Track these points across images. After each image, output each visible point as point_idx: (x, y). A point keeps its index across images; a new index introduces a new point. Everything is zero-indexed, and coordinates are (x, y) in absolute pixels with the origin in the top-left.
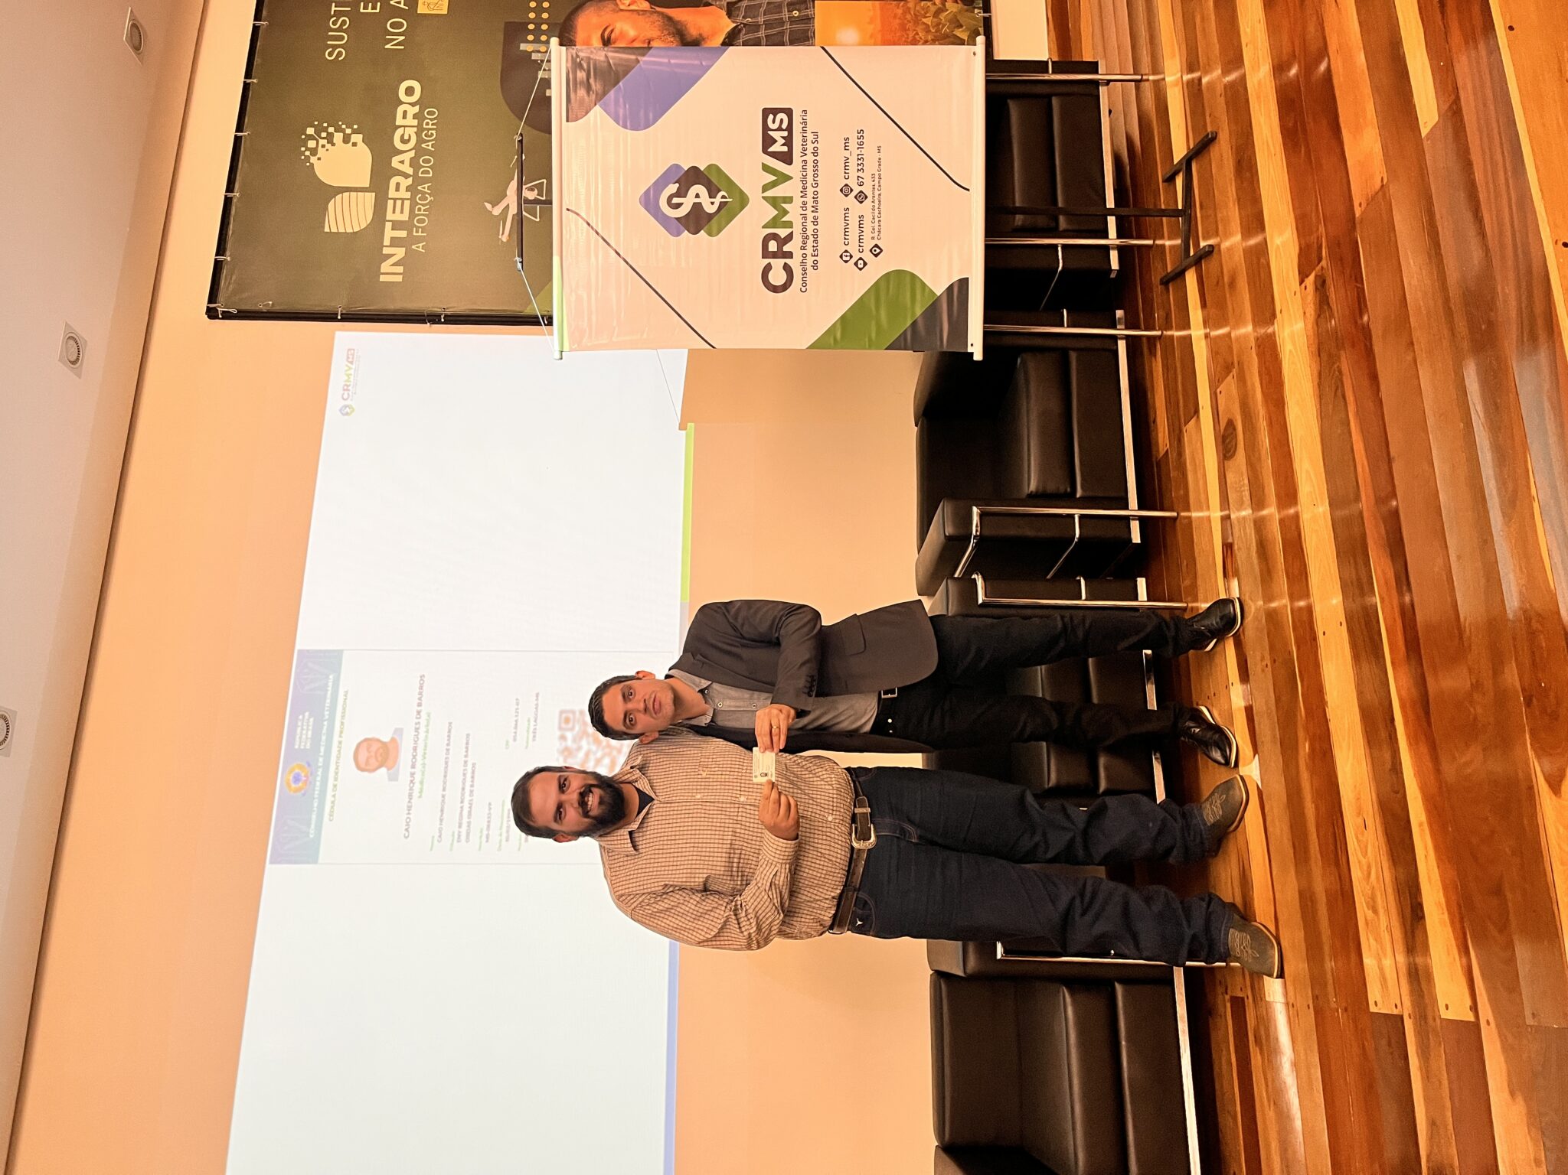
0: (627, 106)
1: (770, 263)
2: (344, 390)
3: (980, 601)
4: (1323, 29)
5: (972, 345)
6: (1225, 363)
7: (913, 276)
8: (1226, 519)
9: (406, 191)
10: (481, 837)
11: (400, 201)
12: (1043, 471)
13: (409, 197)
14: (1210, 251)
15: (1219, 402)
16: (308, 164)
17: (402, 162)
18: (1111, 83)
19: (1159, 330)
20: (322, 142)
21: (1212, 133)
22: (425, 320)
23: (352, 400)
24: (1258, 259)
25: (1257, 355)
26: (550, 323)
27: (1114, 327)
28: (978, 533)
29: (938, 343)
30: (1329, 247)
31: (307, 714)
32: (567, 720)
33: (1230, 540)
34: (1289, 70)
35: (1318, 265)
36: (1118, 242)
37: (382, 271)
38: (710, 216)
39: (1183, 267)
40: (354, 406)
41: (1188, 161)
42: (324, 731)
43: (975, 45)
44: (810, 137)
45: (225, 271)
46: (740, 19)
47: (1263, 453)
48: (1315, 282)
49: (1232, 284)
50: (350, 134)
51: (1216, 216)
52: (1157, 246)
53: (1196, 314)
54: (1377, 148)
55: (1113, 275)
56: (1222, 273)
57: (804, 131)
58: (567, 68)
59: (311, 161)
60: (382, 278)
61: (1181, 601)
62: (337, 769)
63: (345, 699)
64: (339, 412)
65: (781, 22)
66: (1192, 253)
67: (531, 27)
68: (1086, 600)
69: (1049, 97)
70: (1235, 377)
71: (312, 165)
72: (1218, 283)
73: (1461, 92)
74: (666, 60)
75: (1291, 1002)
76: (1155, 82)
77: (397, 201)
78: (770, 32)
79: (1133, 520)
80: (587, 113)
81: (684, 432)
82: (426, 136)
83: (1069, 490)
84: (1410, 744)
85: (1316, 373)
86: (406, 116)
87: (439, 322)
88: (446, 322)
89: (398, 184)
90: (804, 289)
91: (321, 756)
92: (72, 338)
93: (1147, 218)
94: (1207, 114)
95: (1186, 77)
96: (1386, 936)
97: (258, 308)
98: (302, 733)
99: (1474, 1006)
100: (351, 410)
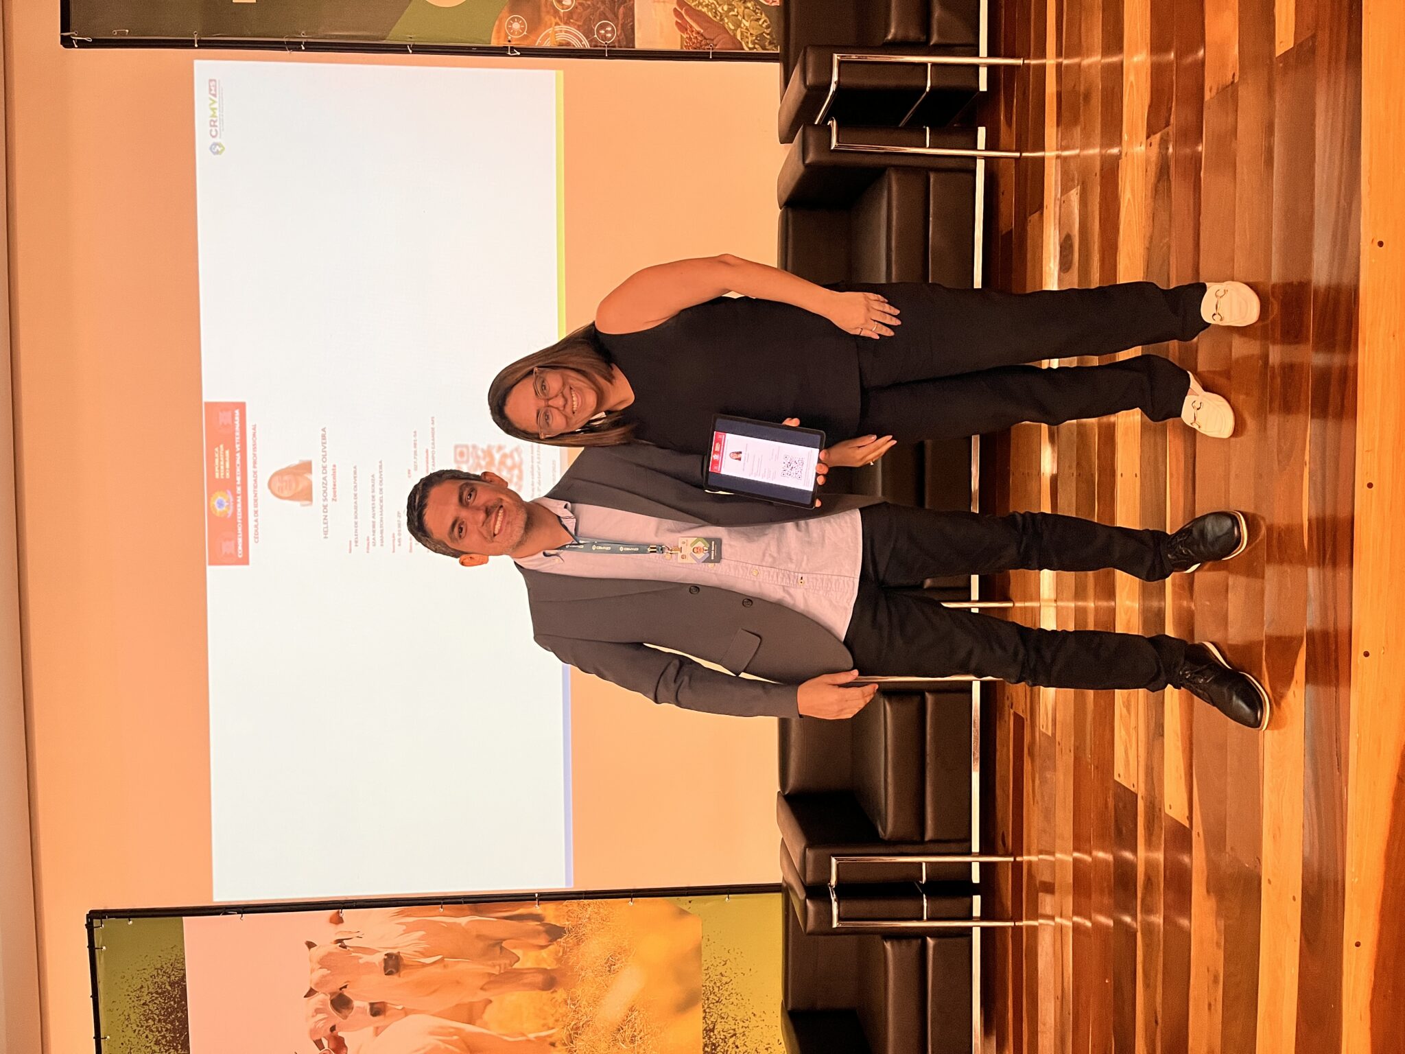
2: (211, 126)
23: (220, 137)
30: (1177, 114)
31: (222, 446)
35: (1164, 128)
40: (224, 145)
48: (1160, 144)
49: (1087, 97)
54: (1234, 38)
60: (235, 1)
70: (1079, 195)
87: (300, 49)
88: (307, 50)
96: (1133, 733)
97: (113, 36)
98: (219, 463)
99: (1190, 818)
100: (222, 148)
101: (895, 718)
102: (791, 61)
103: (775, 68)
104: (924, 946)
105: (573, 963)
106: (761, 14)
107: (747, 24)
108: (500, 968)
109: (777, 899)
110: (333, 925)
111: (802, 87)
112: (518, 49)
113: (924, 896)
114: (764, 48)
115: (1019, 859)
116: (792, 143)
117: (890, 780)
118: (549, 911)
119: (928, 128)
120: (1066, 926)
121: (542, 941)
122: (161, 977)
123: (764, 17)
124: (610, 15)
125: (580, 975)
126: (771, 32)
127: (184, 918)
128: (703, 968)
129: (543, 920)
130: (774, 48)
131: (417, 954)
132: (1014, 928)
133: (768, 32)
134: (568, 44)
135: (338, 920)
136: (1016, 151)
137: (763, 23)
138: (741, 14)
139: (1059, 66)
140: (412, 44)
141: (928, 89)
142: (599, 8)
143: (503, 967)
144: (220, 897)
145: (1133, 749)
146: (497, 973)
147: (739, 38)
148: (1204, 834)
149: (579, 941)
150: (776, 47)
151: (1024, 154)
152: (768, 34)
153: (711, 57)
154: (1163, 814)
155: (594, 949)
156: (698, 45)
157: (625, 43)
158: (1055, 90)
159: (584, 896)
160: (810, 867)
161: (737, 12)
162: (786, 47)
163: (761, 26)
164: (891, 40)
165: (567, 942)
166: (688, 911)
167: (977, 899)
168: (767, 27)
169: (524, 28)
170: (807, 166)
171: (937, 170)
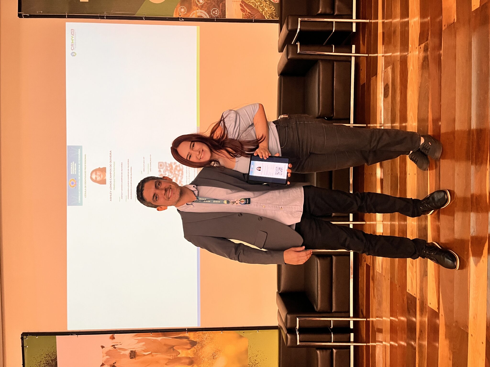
23: (75, 50)
40: (76, 53)
64: (71, 55)
87: (104, 19)
88: (107, 19)
96: (415, 274)
97: (37, 13)
99: (439, 308)
100: (75, 54)
101: (320, 265)
102: (283, 23)
103: (277, 25)
104: (332, 352)
105: (200, 355)
106: (272, 6)
107: (267, 9)
108: (173, 356)
109: (276, 332)
110: (111, 340)
111: (287, 30)
112: (183, 18)
113: (332, 333)
114: (273, 18)
115: (368, 319)
116: (282, 52)
117: (319, 289)
118: (191, 335)
119: (333, 46)
120: (388, 346)
121: (188, 347)
122: (48, 357)
123: (273, 7)
124: (217, 6)
125: (202, 360)
126: (276, 12)
127: (56, 336)
128: (248, 358)
129: (189, 339)
130: (276, 18)
131: (141, 351)
132: (366, 346)
133: (274, 12)
134: (202, 16)
135: (113, 338)
136: (366, 54)
137: (273, 9)
138: (264, 6)
139: (383, 23)
140: (145, 16)
141: (333, 31)
142: (212, 4)
143: (174, 356)
144: (70, 329)
145: (415, 280)
146: (171, 359)
147: (264, 15)
148: (444, 315)
149: (202, 347)
150: (277, 18)
151: (370, 55)
152: (274, 13)
153: (253, 21)
154: (427, 306)
155: (208, 350)
156: (249, 17)
157: (222, 16)
158: (381, 31)
159: (204, 330)
160: (289, 321)
161: (263, 5)
162: (281, 18)
163: (272, 10)
164: (320, 13)
165: (198, 347)
166: (243, 336)
167: (352, 335)
168: (274, 11)
169: (186, 11)
170: (288, 59)
171: (336, 61)
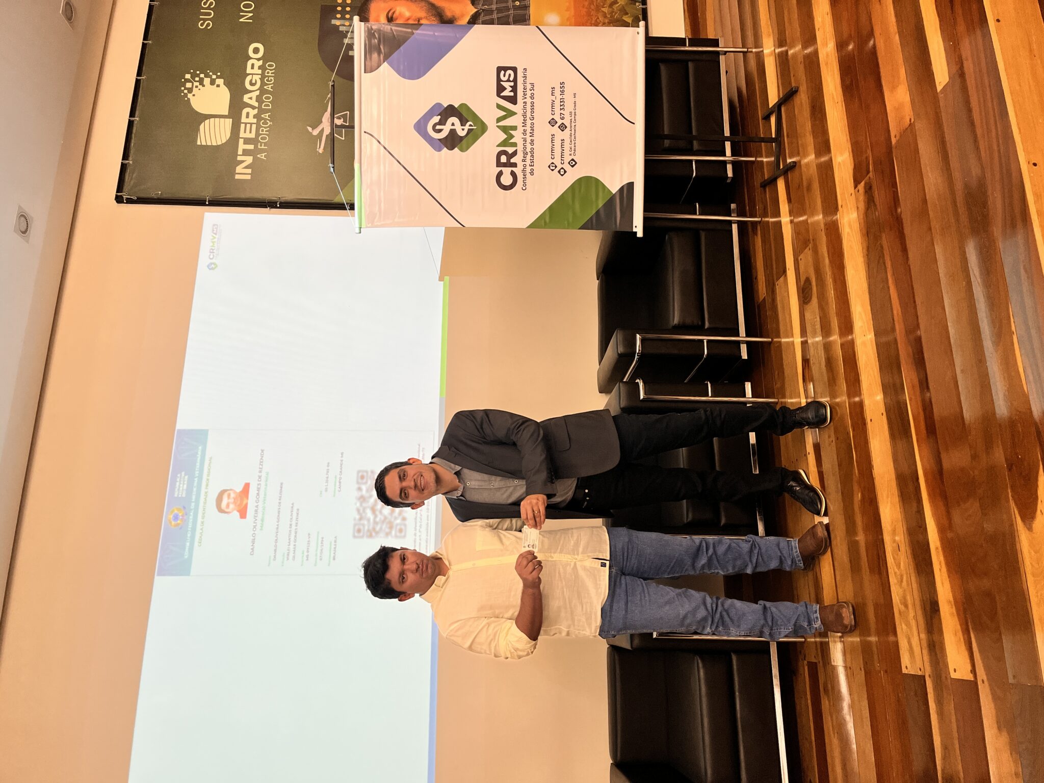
0: (406, 64)
1: (501, 170)
2: (211, 252)
3: (642, 397)
4: (871, 20)
5: (636, 227)
6: (804, 239)
7: (597, 180)
8: (804, 344)
9: (254, 118)
10: (303, 556)
11: (249, 125)
12: (683, 310)
13: (256, 122)
14: (794, 166)
15: (800, 265)
16: (186, 99)
17: (251, 98)
18: (727, 53)
19: (759, 217)
20: (197, 84)
21: (795, 87)
22: (266, 205)
23: (215, 259)
24: (826, 171)
25: (827, 235)
26: (352, 207)
27: (730, 216)
28: (640, 352)
29: (614, 226)
30: (874, 163)
31: (183, 473)
32: (362, 477)
33: (808, 357)
34: (848, 45)
35: (866, 176)
36: (731, 159)
37: (237, 172)
38: (461, 138)
39: (776, 176)
40: (217, 263)
41: (779, 105)
42: (195, 484)
43: (638, 27)
44: (529, 86)
45: (128, 171)
46: (480, 6)
47: (830, 300)
48: (865, 187)
49: (809, 188)
50: (215, 80)
51: (798, 143)
52: (758, 161)
53: (784, 207)
54: (907, 98)
55: (729, 181)
56: (802, 179)
57: (525, 82)
58: (365, 38)
59: (188, 97)
60: (237, 177)
61: (774, 398)
62: (204, 511)
63: (210, 463)
65: (508, 9)
66: (781, 167)
67: (339, 9)
68: (711, 397)
69: (687, 62)
70: (811, 250)
71: (189, 99)
72: (799, 186)
73: (965, 62)
74: (432, 33)
75: (848, 666)
76: (756, 53)
77: (248, 125)
78: (500, 15)
79: (742, 343)
80: (379, 66)
81: (442, 282)
82: (267, 81)
83: (700, 323)
84: (929, 495)
85: (865, 247)
86: (253, 67)
89: (248, 114)
90: (524, 188)
91: (193, 502)
92: (23, 216)
93: (751, 143)
94: (792, 76)
95: (777, 51)
98: (179, 486)
100: (216, 266)
